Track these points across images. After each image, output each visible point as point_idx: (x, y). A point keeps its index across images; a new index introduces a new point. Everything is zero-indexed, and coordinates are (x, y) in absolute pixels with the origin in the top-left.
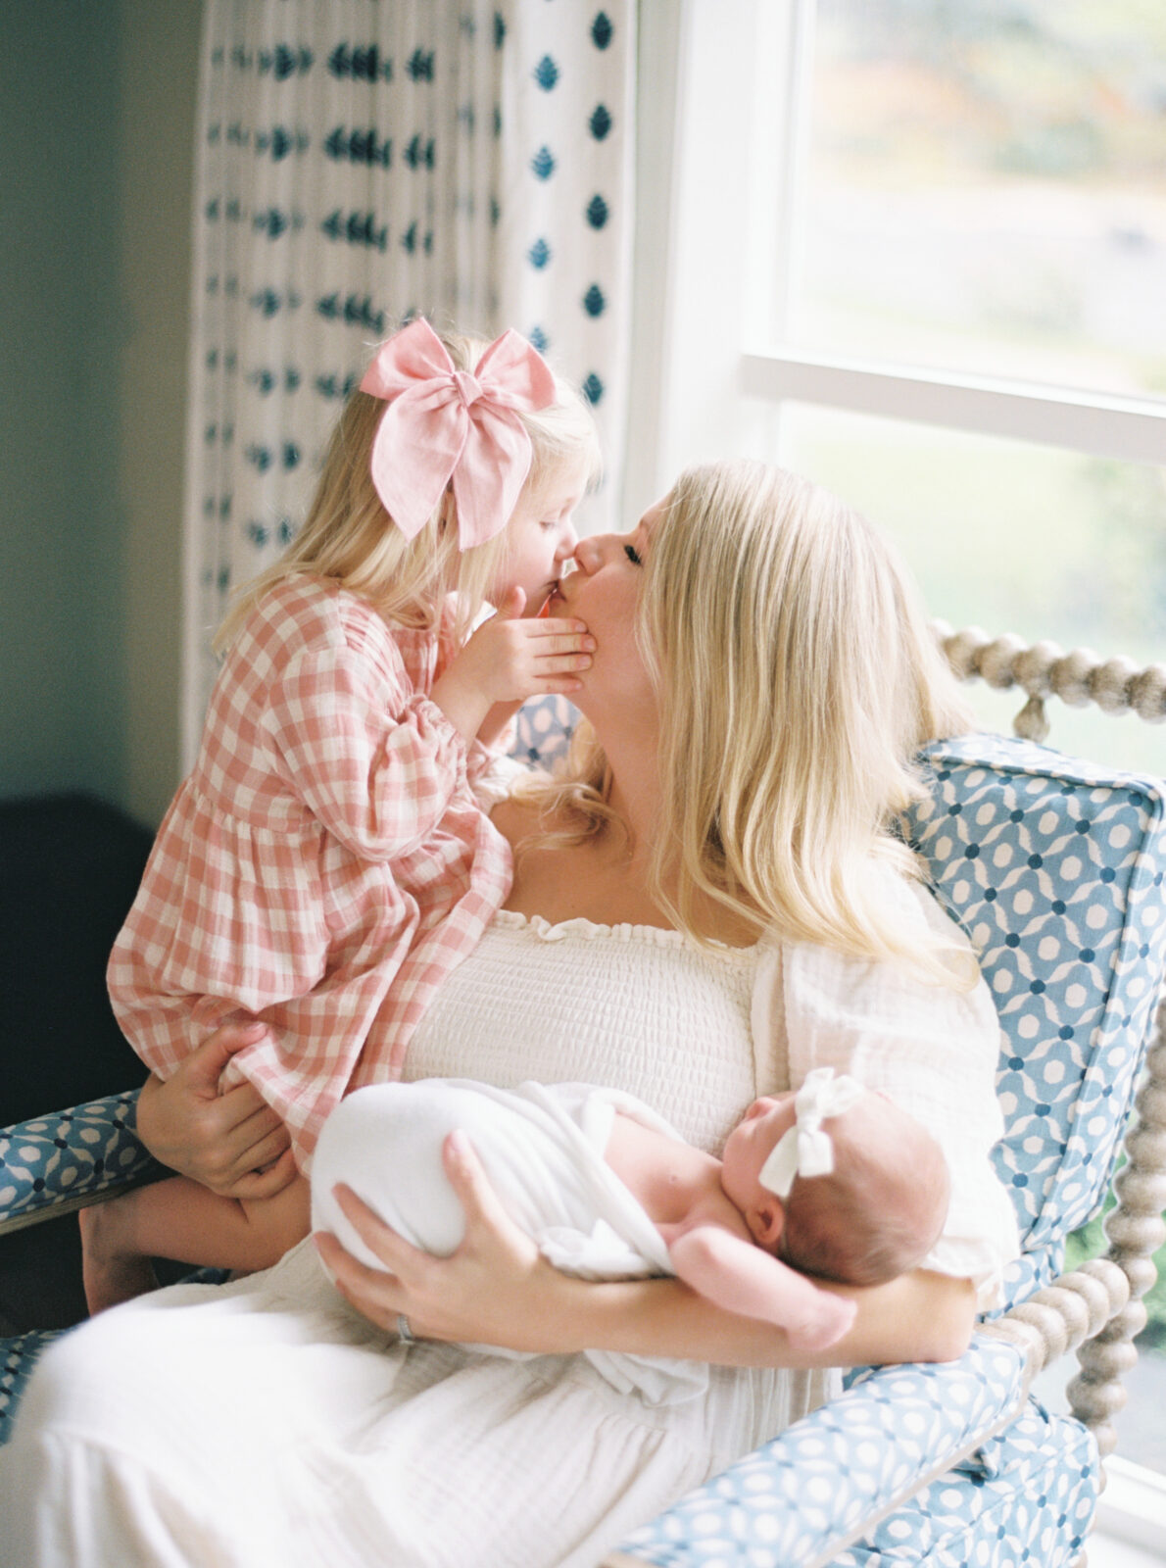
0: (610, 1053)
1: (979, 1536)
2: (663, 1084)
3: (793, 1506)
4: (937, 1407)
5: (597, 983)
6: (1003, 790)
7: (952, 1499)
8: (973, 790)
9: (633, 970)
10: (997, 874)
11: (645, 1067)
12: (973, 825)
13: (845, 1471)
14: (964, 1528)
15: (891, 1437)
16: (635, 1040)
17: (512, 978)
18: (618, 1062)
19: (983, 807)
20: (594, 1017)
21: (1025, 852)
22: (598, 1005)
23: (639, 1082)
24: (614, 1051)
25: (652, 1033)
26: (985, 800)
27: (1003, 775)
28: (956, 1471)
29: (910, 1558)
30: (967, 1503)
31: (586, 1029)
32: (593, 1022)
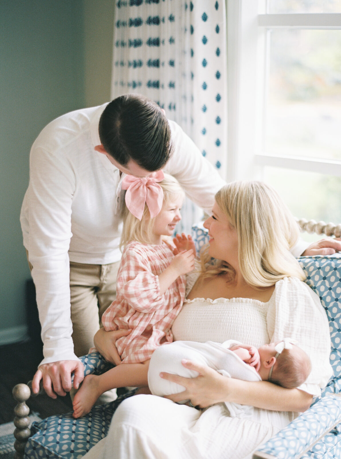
0: (234, 329)
1: (337, 448)
2: (249, 335)
3: (298, 439)
4: (329, 414)
5: (228, 313)
6: (331, 263)
7: (330, 439)
8: (323, 263)
9: (237, 308)
10: (331, 284)
11: (244, 332)
12: (324, 272)
13: (309, 430)
14: (333, 446)
15: (319, 422)
16: (241, 325)
17: (206, 314)
18: (237, 331)
19: (326, 267)
20: (229, 321)
21: (338, 278)
22: (230, 318)
23: (242, 335)
24: (235, 329)
25: (244, 323)
26: (327, 265)
27: (331, 259)
28: (330, 432)
29: (321, 454)
30: (333, 440)
31: (228, 324)
32: (229, 322)
